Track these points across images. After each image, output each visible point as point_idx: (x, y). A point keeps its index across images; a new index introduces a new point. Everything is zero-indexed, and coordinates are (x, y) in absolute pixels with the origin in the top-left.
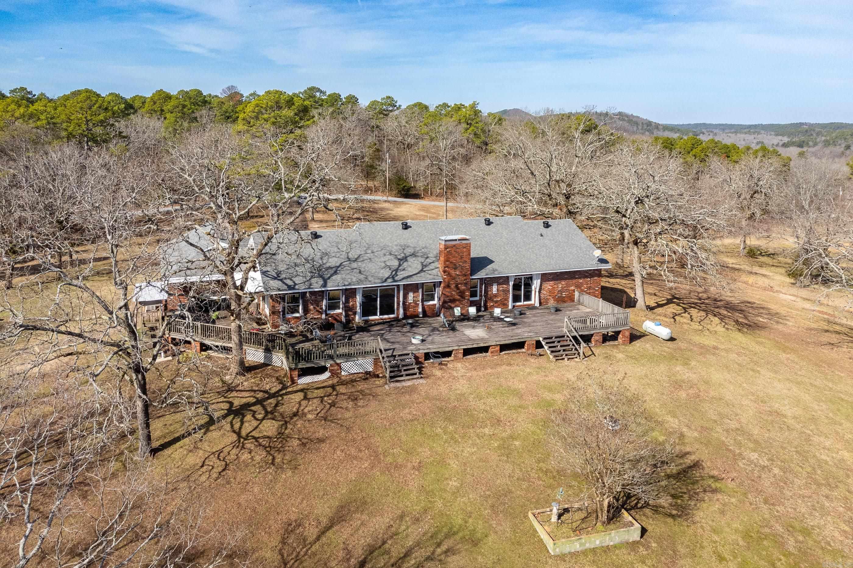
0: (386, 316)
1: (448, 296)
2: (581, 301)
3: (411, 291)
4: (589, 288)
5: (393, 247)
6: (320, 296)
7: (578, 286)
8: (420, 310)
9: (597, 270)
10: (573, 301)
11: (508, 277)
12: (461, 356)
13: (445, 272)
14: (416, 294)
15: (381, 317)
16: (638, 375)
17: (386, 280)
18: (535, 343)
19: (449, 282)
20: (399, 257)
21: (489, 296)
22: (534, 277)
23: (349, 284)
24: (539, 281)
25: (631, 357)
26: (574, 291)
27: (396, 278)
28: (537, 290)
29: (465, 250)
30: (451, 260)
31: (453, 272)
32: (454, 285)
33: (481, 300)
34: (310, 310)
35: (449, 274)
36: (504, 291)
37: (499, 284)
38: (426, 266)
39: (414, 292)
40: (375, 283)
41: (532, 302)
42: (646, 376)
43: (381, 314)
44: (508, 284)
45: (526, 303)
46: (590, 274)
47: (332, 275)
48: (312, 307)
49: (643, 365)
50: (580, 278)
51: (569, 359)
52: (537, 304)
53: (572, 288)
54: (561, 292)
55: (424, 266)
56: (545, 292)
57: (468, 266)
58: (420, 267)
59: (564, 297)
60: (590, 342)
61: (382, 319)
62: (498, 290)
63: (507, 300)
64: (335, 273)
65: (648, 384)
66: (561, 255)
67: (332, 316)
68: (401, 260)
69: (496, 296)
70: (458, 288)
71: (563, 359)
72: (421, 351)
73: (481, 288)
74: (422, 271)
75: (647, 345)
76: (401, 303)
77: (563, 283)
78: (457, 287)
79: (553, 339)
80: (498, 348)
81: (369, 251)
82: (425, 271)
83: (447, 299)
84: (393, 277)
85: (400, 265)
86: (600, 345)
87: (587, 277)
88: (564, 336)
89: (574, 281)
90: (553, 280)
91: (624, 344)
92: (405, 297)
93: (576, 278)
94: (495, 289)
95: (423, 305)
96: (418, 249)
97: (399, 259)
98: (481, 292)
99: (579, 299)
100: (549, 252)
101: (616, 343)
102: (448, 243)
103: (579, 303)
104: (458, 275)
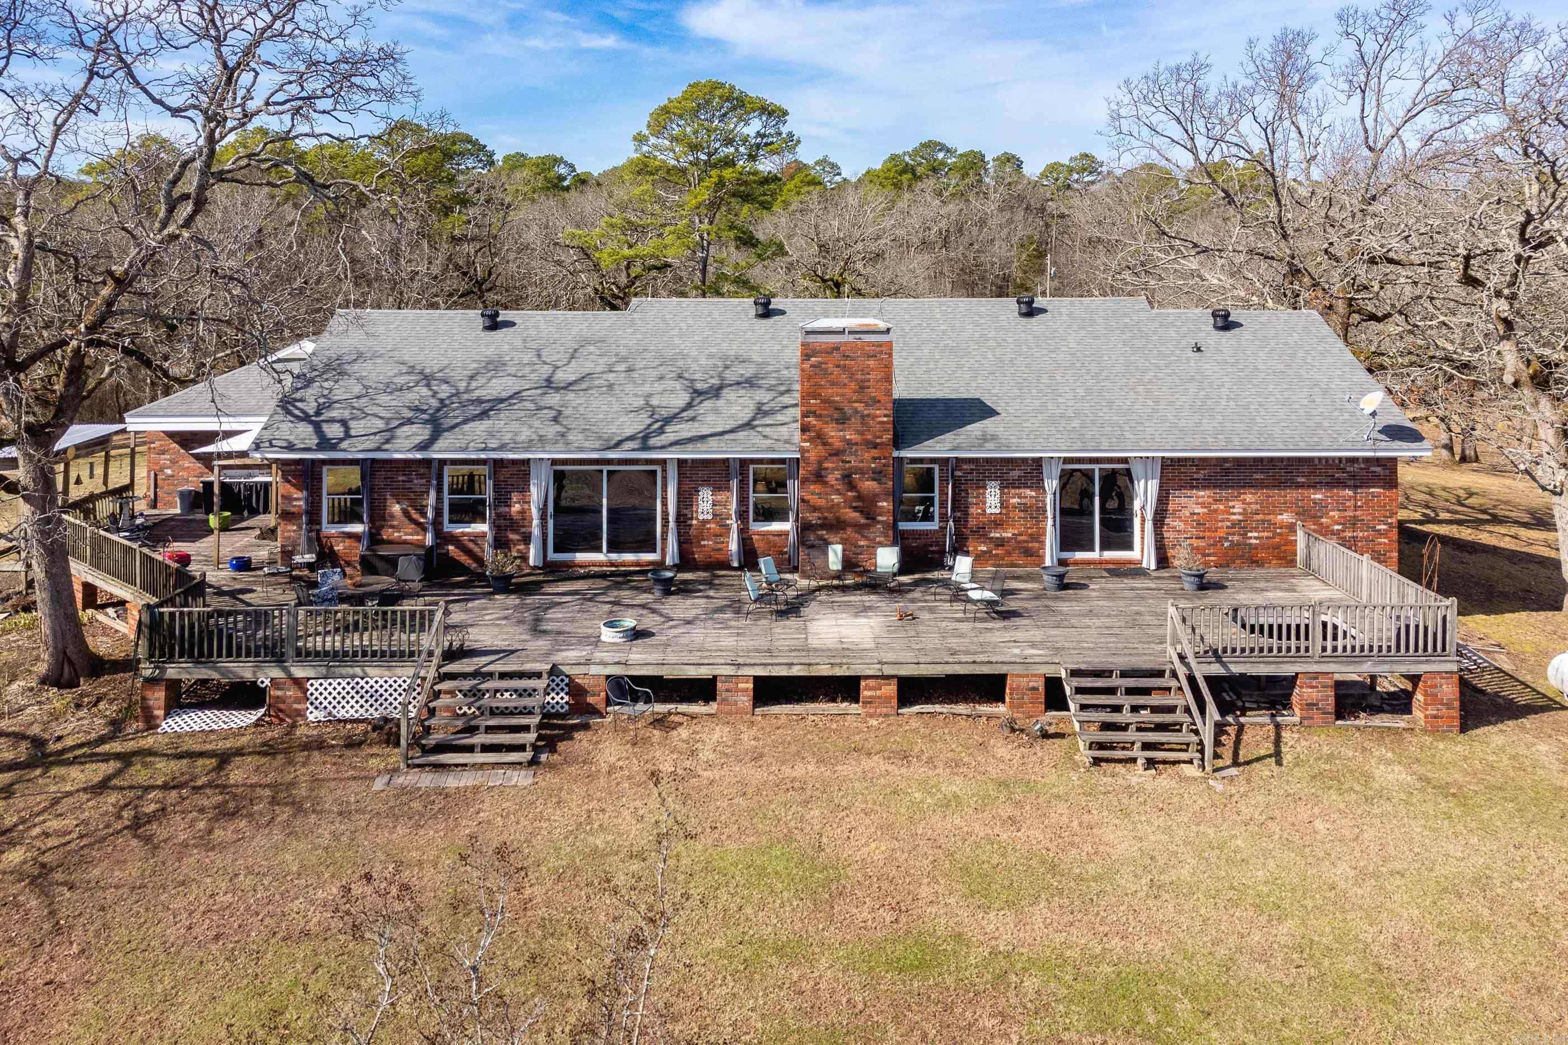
0: (629, 557)
1: (815, 509)
2: (1315, 563)
3: (707, 482)
4: (1353, 523)
5: (696, 360)
6: (421, 476)
7: (1309, 514)
8: (733, 546)
9: (1378, 461)
10: (1292, 563)
11: (1038, 462)
12: (745, 701)
13: (805, 429)
14: (721, 497)
15: (614, 556)
16: (1439, 870)
17: (619, 444)
18: (1041, 684)
19: (820, 463)
20: (699, 386)
21: (972, 522)
22: (1137, 470)
23: (502, 448)
24: (1153, 486)
25: (1443, 789)
26: (1292, 528)
27: (653, 442)
28: (1149, 515)
29: (871, 363)
30: (829, 392)
31: (833, 433)
32: (837, 474)
33: (943, 529)
34: (392, 516)
35: (820, 438)
36: (1024, 508)
37: (1007, 485)
38: (766, 414)
39: (717, 489)
40: (581, 450)
41: (1134, 554)
42: (1482, 882)
43: (615, 546)
44: (1039, 486)
45: (1109, 555)
46: (1353, 476)
47: (466, 421)
48: (396, 508)
49: (1487, 830)
50: (1313, 486)
51: (1151, 763)
52: (1150, 562)
53: (1286, 517)
54: (1242, 527)
55: (761, 411)
56: (1179, 525)
57: (883, 415)
58: (745, 415)
59: (1256, 547)
60: (1287, 705)
61: (612, 565)
62: (1003, 504)
63: (1038, 537)
64: (484, 415)
65: (1475, 925)
66: (1246, 407)
67: (454, 540)
68: (699, 393)
69: (997, 523)
70: (851, 486)
71: (1134, 760)
72: (594, 670)
73: (943, 493)
74: (748, 425)
75: (1543, 747)
76: (671, 518)
77: (1249, 498)
78: (848, 480)
79: (1115, 681)
80: (891, 689)
81: (622, 367)
82: (754, 427)
83: (813, 518)
84: (646, 438)
85: (689, 406)
86: (1326, 724)
87: (1341, 484)
88: (1160, 674)
89: (1292, 495)
90: (1207, 484)
91: (1433, 729)
92: (686, 499)
93: (1301, 486)
94: (992, 499)
95: (743, 531)
96: (770, 368)
97: (695, 391)
98: (943, 505)
99: (1308, 557)
100: (1208, 397)
101: (1400, 722)
102: (811, 338)
103: (1310, 570)
104: (849, 443)
